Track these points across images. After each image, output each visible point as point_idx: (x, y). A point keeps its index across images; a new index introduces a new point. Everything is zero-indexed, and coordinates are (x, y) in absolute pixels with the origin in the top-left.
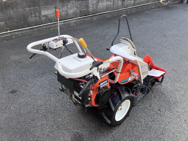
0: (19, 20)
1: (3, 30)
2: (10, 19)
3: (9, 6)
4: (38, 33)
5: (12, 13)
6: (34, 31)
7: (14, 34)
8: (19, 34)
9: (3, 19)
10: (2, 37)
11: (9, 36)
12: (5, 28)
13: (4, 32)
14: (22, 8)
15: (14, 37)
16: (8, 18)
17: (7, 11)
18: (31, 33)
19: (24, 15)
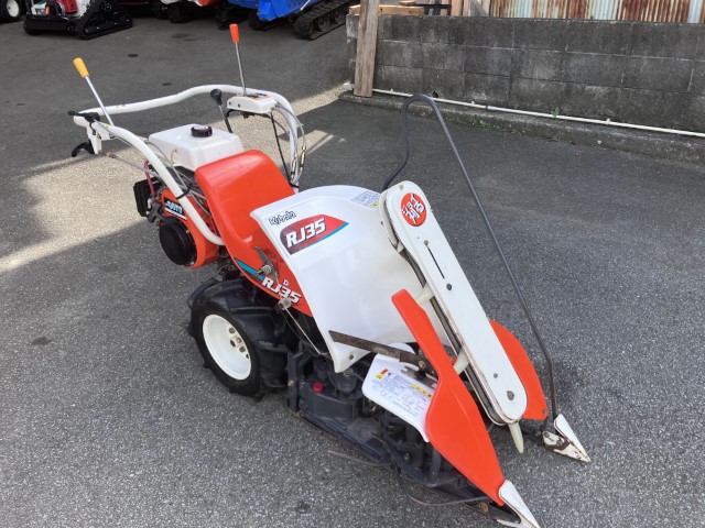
0: (659, 93)
1: (594, 112)
2: (632, 82)
3: (644, 39)
4: (694, 162)
5: (645, 64)
6: (680, 149)
7: (603, 134)
8: (619, 139)
9: (608, 79)
10: (569, 128)
11: (586, 134)
12: (603, 106)
13: (595, 118)
14: (687, 56)
15: (599, 142)
16: (625, 78)
17: (631, 54)
18: (662, 149)
19: (688, 83)
